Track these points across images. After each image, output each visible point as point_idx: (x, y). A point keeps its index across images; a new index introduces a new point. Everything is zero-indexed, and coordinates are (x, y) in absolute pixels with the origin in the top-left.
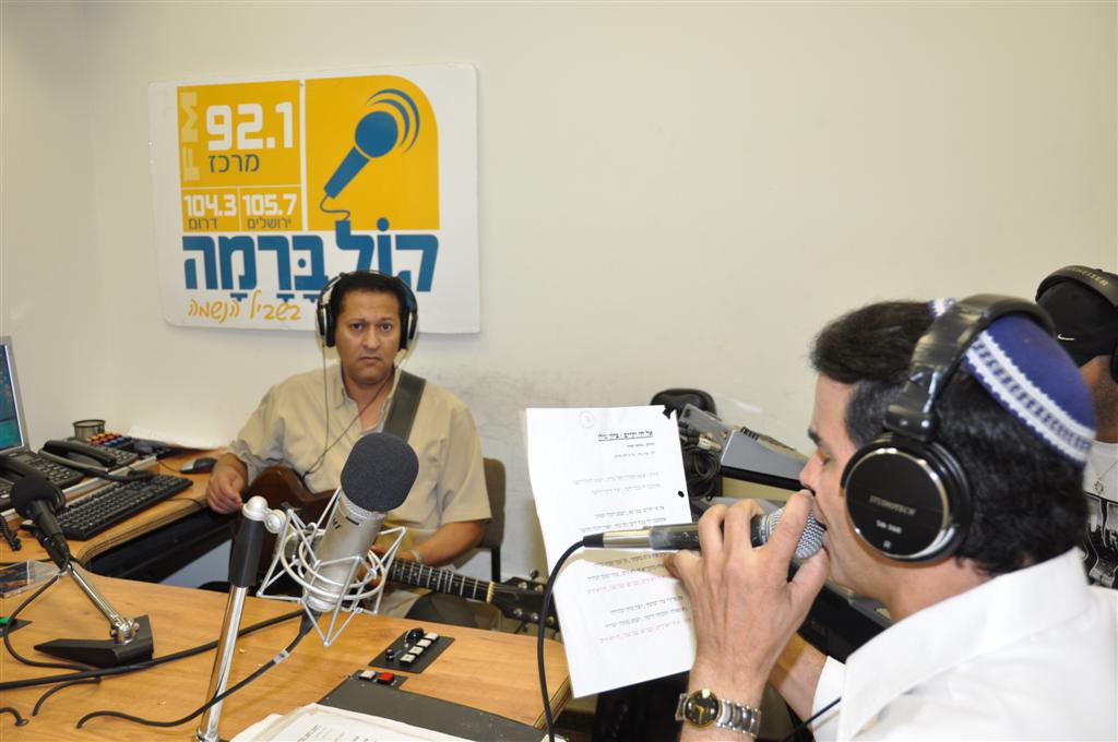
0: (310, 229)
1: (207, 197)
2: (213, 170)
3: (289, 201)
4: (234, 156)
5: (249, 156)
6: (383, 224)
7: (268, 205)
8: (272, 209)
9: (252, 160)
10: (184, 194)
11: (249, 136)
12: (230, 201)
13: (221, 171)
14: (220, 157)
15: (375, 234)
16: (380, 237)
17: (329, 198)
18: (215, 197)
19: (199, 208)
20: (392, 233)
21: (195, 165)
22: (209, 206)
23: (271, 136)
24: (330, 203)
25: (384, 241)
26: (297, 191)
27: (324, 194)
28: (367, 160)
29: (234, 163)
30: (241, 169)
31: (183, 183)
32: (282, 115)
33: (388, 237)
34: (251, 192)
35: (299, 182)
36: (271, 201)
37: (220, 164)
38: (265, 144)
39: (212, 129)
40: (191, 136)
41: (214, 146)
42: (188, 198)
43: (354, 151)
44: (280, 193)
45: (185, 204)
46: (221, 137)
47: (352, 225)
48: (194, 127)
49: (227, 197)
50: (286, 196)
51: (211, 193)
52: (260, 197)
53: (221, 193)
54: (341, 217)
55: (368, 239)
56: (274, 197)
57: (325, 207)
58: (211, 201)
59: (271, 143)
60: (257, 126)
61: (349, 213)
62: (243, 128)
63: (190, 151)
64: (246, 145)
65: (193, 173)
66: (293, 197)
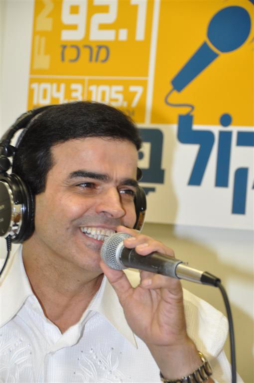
0: (153, 121)
1: (55, 86)
2: (63, 59)
3: (135, 93)
4: (86, 46)
5: (100, 47)
6: (226, 120)
7: (114, 96)
8: (116, 100)
9: (103, 53)
10: (32, 81)
11: (102, 27)
12: (76, 90)
13: (72, 61)
14: (73, 46)
15: (216, 129)
16: (222, 134)
17: (175, 93)
18: (63, 86)
19: (45, 97)
20: (234, 129)
21: (46, 54)
22: (56, 95)
23: (123, 27)
24: (176, 97)
25: (225, 137)
26: (144, 84)
27: (170, 87)
28: (216, 56)
29: (85, 53)
30: (91, 60)
31: (33, 71)
32: (136, 7)
33: (229, 134)
34: (98, 83)
35: (146, 75)
36: (117, 92)
37: (71, 53)
38: (117, 35)
39: (67, 18)
40: (46, 24)
41: (67, 36)
42: (35, 86)
43: (205, 45)
44: (126, 84)
45: (31, 92)
46: (74, 27)
47: (195, 119)
48: (49, 16)
49: (74, 86)
50: (132, 89)
51: (59, 82)
52: (106, 88)
53: (68, 83)
54: (184, 111)
55: (209, 135)
56: (120, 88)
57: (171, 100)
58: (58, 90)
59: (123, 35)
60: (111, 17)
61: (193, 107)
62: (98, 19)
63: (43, 40)
64: (98, 36)
65: (44, 62)
66: (139, 89)
